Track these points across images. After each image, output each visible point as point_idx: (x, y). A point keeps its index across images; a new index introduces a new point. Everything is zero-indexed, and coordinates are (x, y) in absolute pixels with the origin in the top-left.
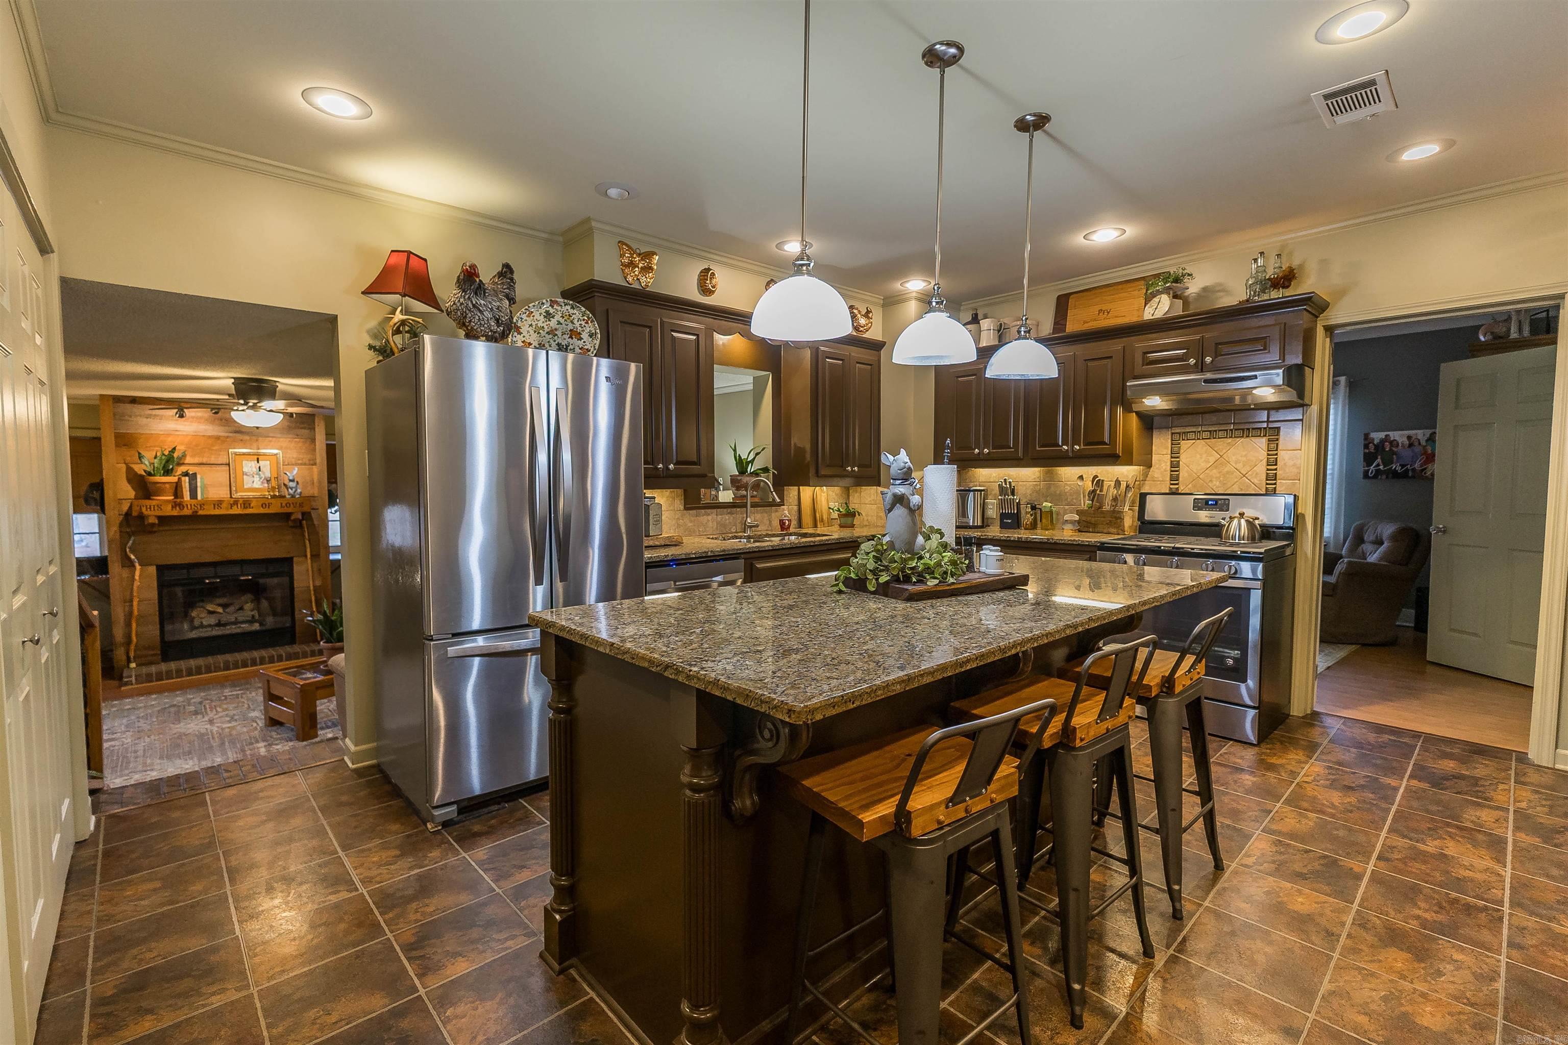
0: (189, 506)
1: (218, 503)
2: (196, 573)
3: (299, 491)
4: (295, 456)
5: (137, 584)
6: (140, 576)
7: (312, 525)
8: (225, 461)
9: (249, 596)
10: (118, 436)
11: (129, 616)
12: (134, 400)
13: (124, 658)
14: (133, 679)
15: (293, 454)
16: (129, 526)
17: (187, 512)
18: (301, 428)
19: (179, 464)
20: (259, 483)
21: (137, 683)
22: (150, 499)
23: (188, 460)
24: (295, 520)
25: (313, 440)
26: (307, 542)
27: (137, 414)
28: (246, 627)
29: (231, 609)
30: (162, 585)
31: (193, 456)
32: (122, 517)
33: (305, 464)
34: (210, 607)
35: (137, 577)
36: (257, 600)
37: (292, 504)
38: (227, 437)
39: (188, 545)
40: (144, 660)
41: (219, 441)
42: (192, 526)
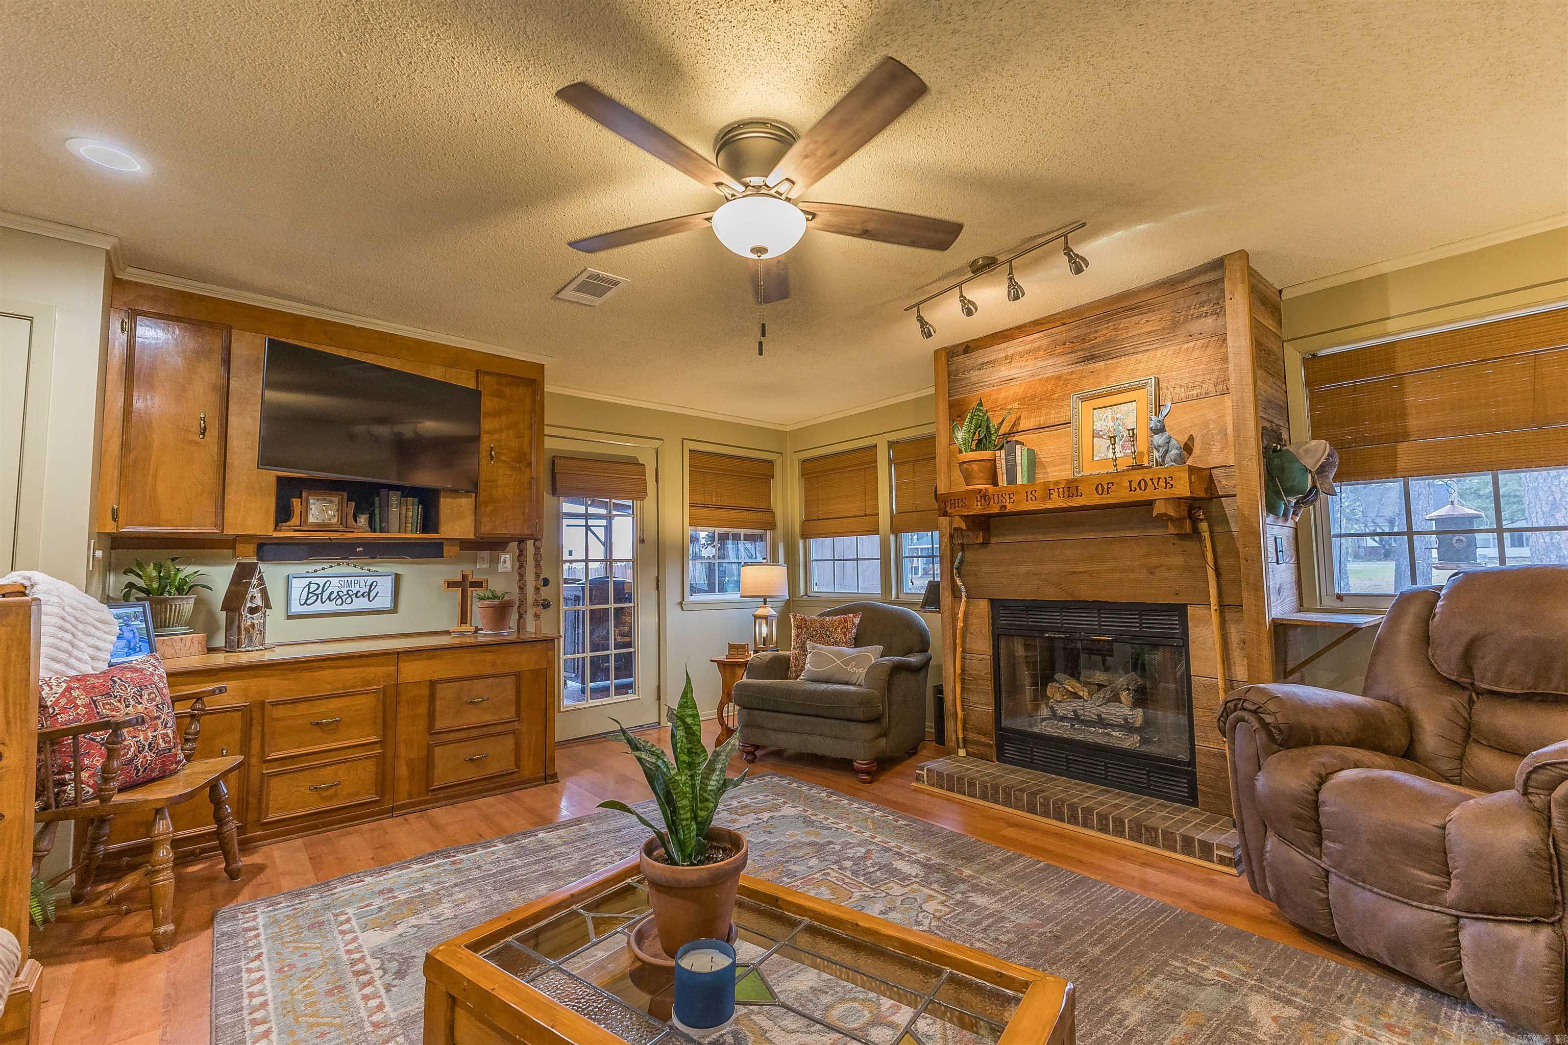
0: (1000, 497)
1: (1032, 489)
4: (1186, 381)
5: (960, 624)
10: (951, 405)
12: (967, 348)
13: (953, 737)
14: (924, 773)
17: (994, 507)
18: (1199, 317)
21: (928, 784)
23: (1023, 425)
25: (1223, 340)
27: (972, 365)
30: (998, 635)
31: (1031, 417)
34: (1071, 685)
35: (960, 615)
37: (1150, 483)
38: (1072, 373)
39: (1023, 569)
40: (973, 749)
41: (1061, 383)
42: (1029, 537)
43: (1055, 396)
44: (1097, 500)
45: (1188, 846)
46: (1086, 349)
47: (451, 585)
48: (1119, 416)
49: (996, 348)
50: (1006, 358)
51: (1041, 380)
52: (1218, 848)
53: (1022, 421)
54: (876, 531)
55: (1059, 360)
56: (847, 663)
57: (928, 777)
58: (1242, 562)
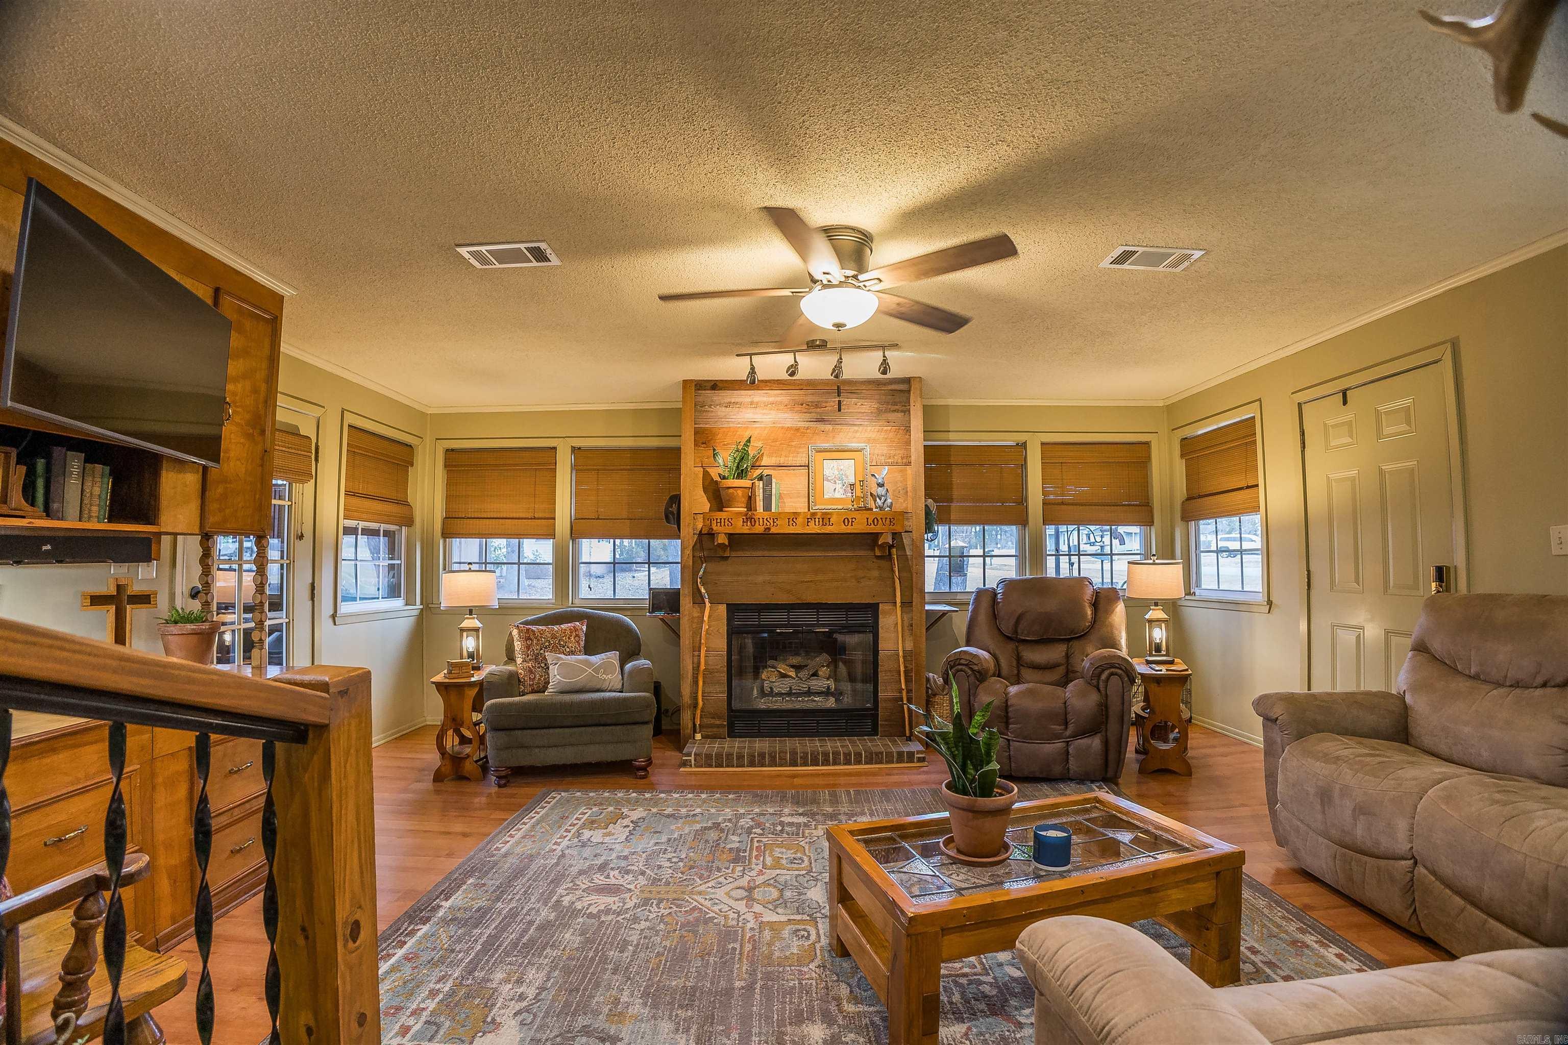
0: (761, 520)
1: (793, 517)
2: (768, 618)
3: (889, 501)
4: (885, 452)
5: (705, 627)
6: (709, 617)
7: (903, 557)
8: (804, 461)
9: (824, 658)
10: (697, 432)
11: (696, 668)
12: (715, 386)
13: (690, 725)
14: (692, 758)
15: (882, 449)
16: (702, 549)
17: (759, 529)
18: (894, 411)
19: (753, 466)
20: (842, 491)
21: (696, 766)
22: (722, 511)
23: (765, 461)
24: (882, 547)
25: (908, 430)
26: (897, 581)
27: (717, 402)
28: (819, 702)
29: (804, 674)
30: (733, 632)
31: (770, 456)
32: (696, 536)
33: (897, 464)
34: (782, 668)
35: (706, 619)
36: (834, 663)
37: (880, 521)
38: (808, 428)
39: (760, 579)
40: (709, 732)
41: (798, 434)
42: (766, 552)
43: (793, 444)
44: (843, 529)
45: (900, 757)
46: (818, 413)
47: (97, 600)
48: (842, 467)
49: (743, 392)
50: (752, 403)
51: (782, 428)
52: (917, 754)
53: (765, 458)
54: (551, 535)
55: (797, 417)
56: (596, 670)
57: (695, 761)
58: (914, 575)
